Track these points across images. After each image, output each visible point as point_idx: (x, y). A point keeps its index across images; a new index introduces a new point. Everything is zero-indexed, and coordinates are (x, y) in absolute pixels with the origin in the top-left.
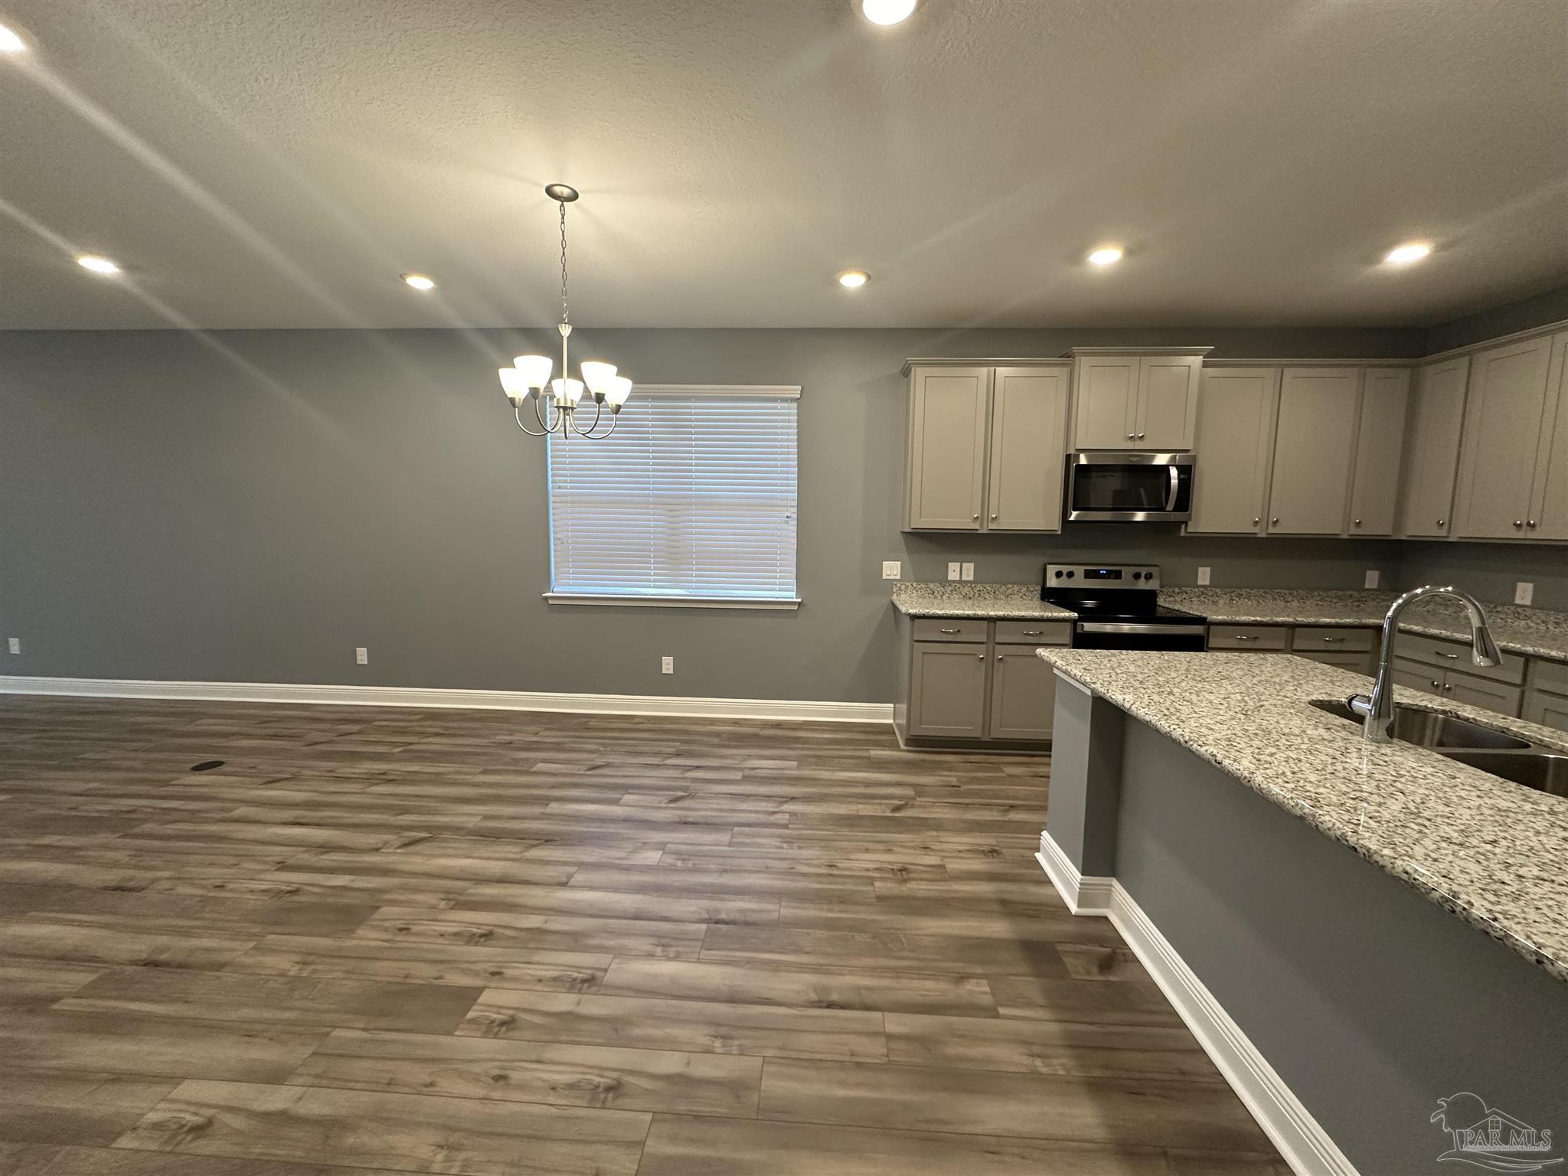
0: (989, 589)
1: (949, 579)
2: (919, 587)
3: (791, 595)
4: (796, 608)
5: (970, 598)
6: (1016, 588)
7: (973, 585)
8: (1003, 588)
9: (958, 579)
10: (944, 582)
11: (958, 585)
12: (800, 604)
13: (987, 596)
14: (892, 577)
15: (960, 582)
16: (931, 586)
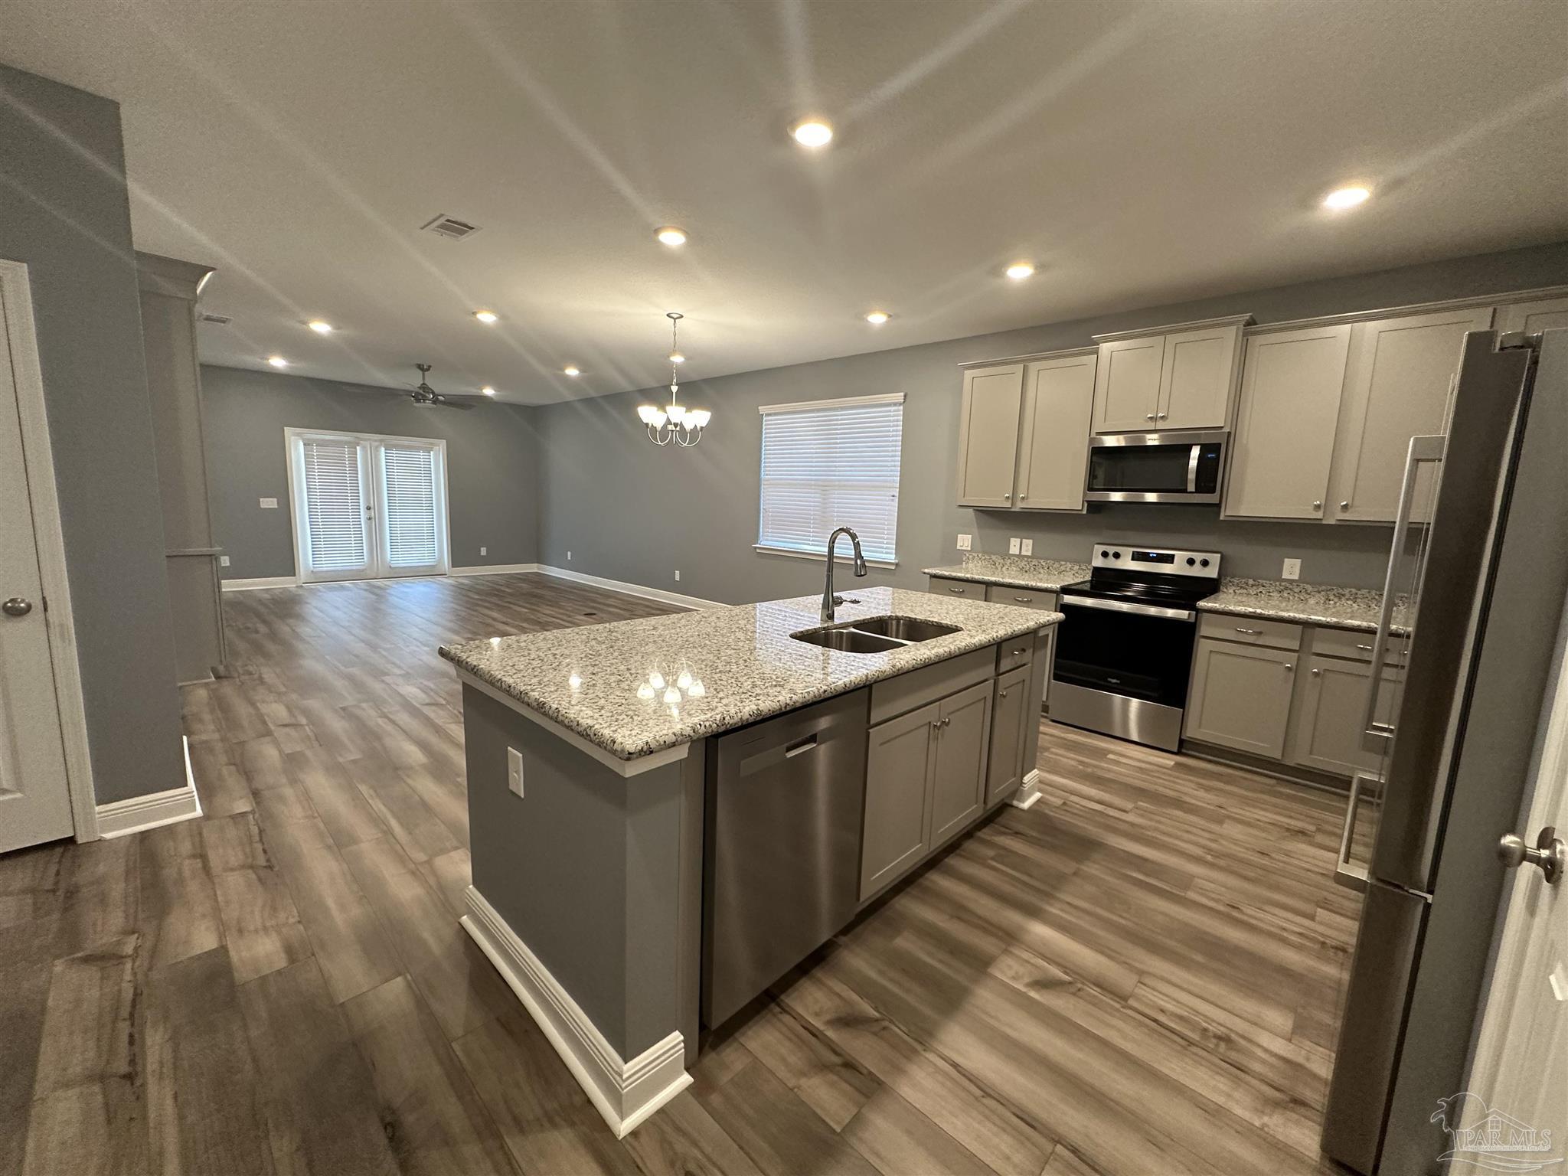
0: (1044, 564)
1: (1011, 552)
2: (983, 558)
3: (892, 558)
4: (893, 568)
5: (1026, 572)
6: (1069, 565)
7: (1030, 560)
8: (1057, 565)
9: (1018, 553)
10: (1005, 554)
11: (1017, 559)
12: (897, 565)
13: (1042, 571)
14: (964, 548)
15: (1020, 556)
16: (994, 557)
